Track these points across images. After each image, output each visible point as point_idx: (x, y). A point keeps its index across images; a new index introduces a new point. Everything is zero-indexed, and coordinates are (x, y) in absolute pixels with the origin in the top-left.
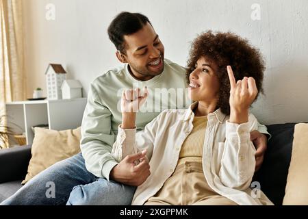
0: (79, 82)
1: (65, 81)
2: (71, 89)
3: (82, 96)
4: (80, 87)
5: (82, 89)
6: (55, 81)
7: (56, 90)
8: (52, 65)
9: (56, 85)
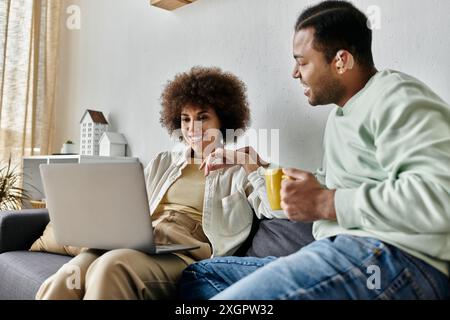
0: (123, 136)
1: (105, 134)
3: (126, 155)
4: (123, 142)
5: (126, 146)
6: (92, 132)
7: (92, 144)
8: (90, 112)
9: (92, 138)
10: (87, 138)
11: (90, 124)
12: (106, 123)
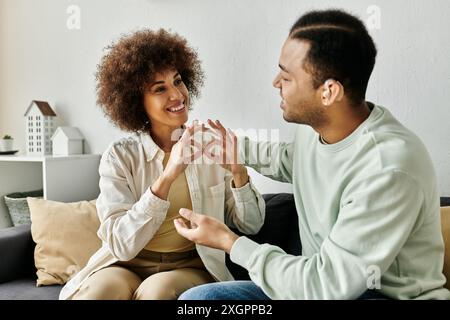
0: (78, 130)
1: (59, 128)
2: (70, 140)
3: (83, 153)
4: (81, 138)
5: (83, 141)
6: (42, 127)
7: (42, 141)
8: (37, 103)
9: (42, 134)
10: (35, 134)
11: (38, 118)
12: (54, 115)
